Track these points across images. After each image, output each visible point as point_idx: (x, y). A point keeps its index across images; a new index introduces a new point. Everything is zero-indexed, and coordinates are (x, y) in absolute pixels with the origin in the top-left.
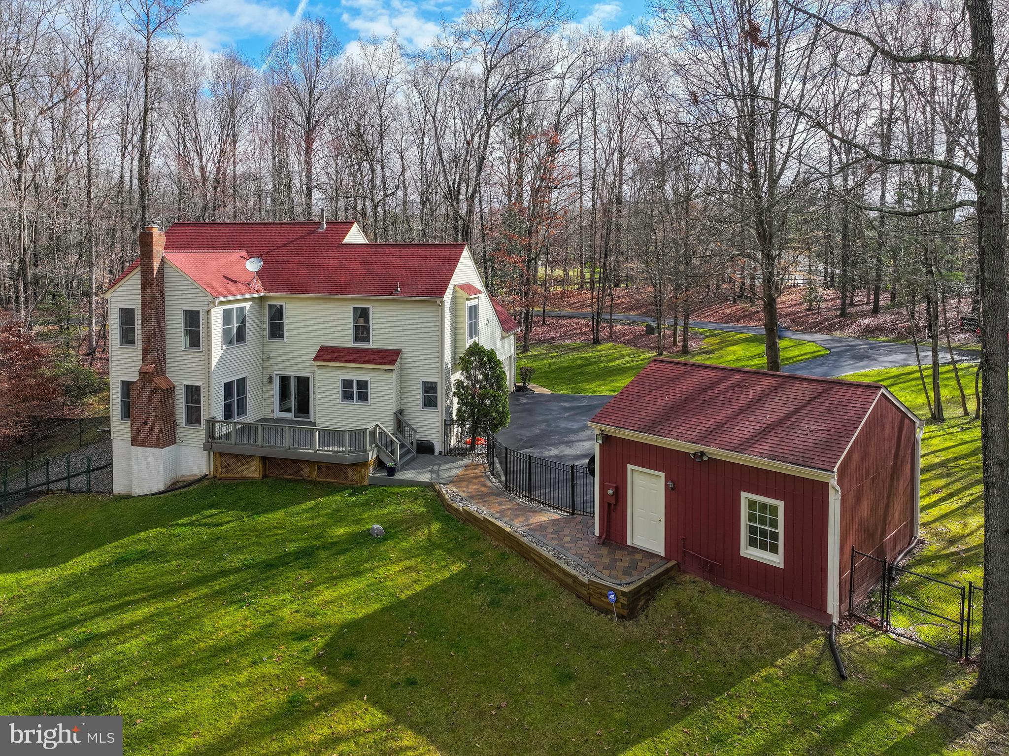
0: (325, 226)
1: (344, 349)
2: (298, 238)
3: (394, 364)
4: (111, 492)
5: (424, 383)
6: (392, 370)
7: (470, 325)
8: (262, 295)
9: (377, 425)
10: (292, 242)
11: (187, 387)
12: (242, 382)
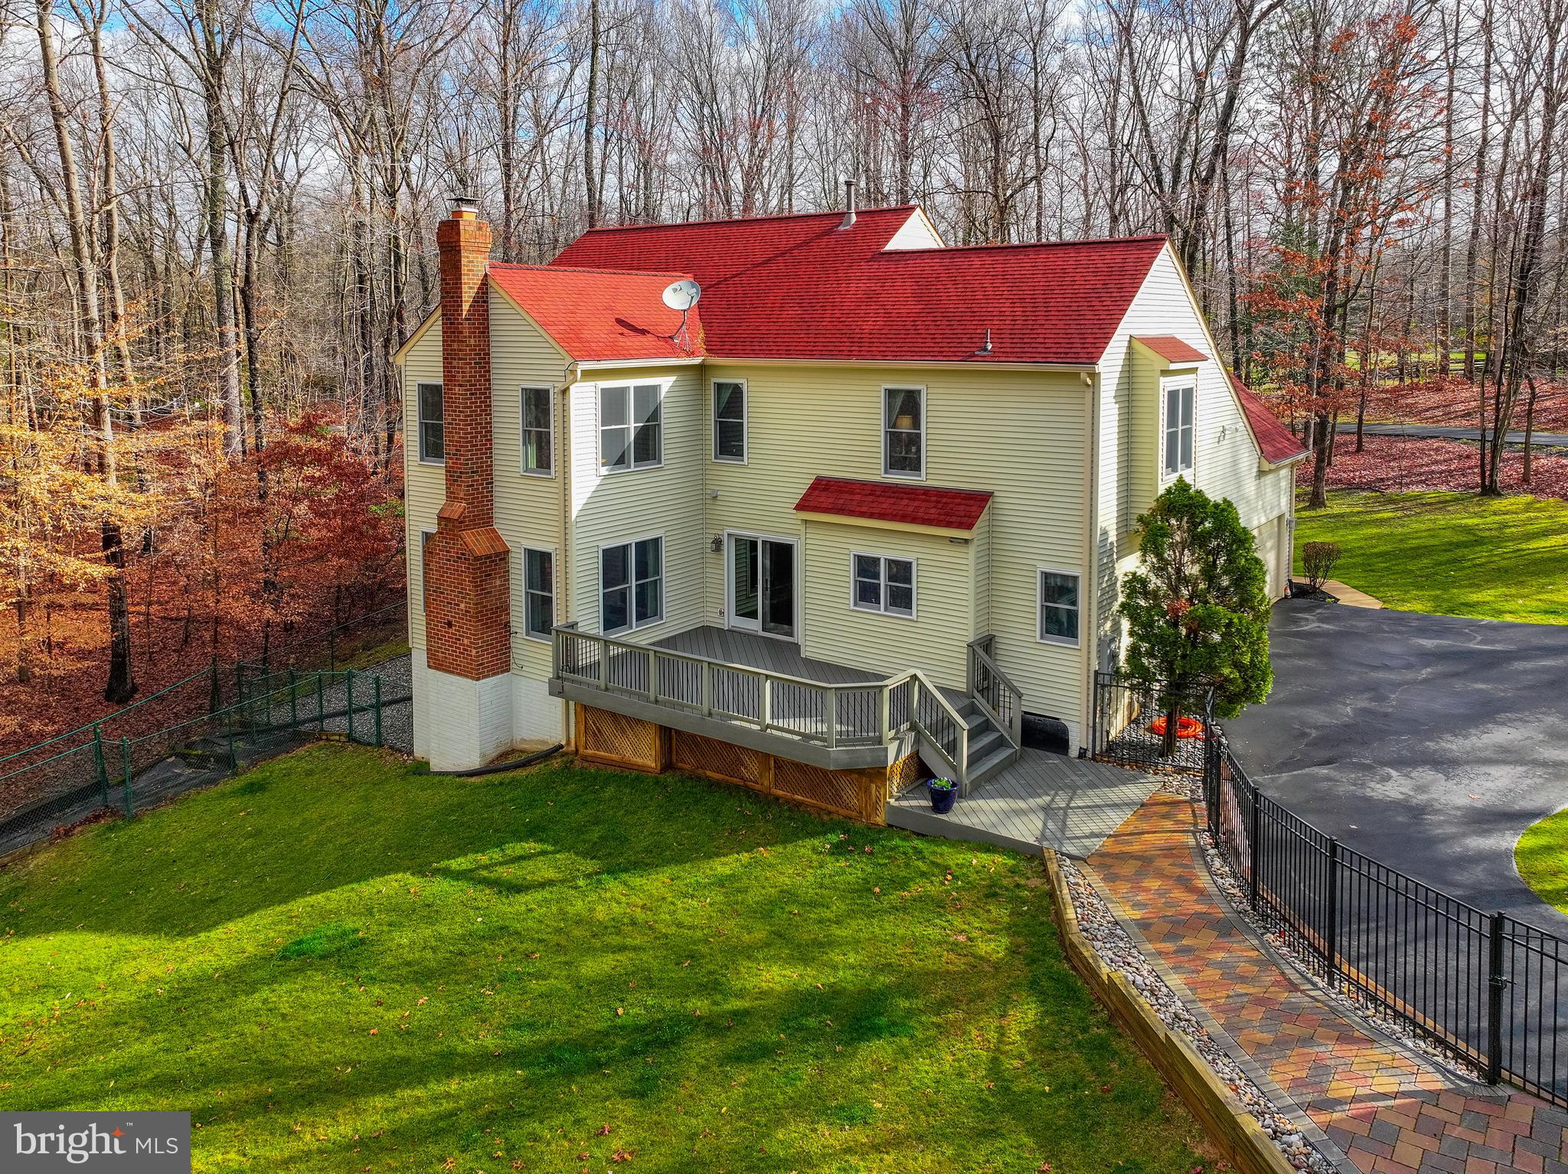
0: (854, 218)
1: (863, 484)
2: (797, 246)
3: (970, 527)
5: (1045, 574)
6: (966, 541)
7: (1172, 438)
8: (697, 361)
9: (914, 677)
11: (531, 554)
12: (648, 551)
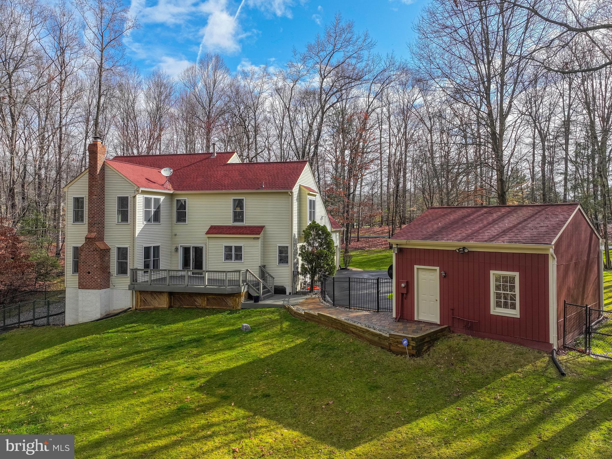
0: (216, 155)
1: (226, 227)
2: (198, 162)
3: (259, 234)
4: (63, 324)
5: (279, 247)
6: (258, 238)
7: (310, 212)
8: (171, 192)
9: (247, 270)
10: (193, 164)
11: (119, 249)
12: (157, 249)
